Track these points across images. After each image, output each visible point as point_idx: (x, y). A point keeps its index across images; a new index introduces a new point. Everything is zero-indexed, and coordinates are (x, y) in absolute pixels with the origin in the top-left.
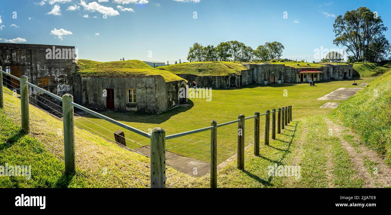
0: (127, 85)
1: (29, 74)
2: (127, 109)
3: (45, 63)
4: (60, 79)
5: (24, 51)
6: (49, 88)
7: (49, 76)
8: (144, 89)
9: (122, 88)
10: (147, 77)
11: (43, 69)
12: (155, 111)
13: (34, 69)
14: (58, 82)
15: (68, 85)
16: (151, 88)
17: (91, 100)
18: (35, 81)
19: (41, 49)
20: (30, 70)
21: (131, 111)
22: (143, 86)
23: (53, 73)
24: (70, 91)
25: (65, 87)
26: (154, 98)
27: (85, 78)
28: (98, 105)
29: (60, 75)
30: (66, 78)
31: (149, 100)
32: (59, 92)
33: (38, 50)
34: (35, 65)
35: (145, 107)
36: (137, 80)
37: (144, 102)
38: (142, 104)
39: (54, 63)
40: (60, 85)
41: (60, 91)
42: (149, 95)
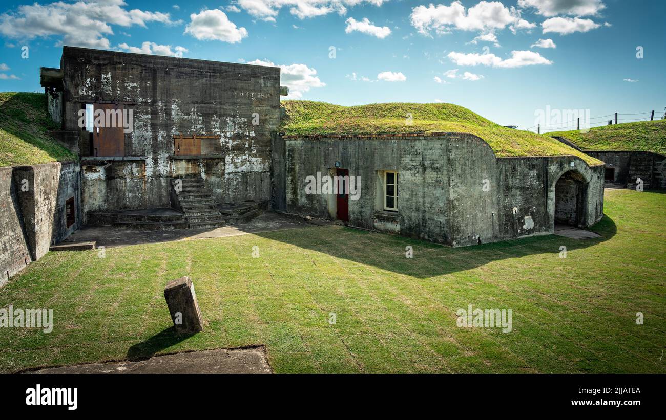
0: (377, 157)
1: (145, 126)
2: (377, 224)
3: (193, 103)
4: (236, 143)
5: (136, 71)
6: (201, 161)
7: (204, 133)
8: (418, 172)
9: (368, 167)
10: (426, 138)
11: (186, 117)
12: (445, 236)
13: (162, 117)
14: (227, 148)
15: (256, 157)
16: (437, 170)
17: (301, 197)
18: (163, 143)
19: (185, 69)
20: (149, 116)
21: (386, 232)
22: (416, 163)
23: (215, 128)
24: (261, 173)
25: (248, 163)
26: (445, 198)
27: (293, 142)
28: (316, 210)
29: (236, 132)
30: (253, 141)
31: (432, 203)
32: (229, 173)
33: (175, 70)
34: (166, 106)
35: (419, 223)
36: (402, 148)
37: (417, 210)
38: (413, 214)
39: (220, 103)
40: (235, 157)
41: (234, 170)
42: (431, 189)
